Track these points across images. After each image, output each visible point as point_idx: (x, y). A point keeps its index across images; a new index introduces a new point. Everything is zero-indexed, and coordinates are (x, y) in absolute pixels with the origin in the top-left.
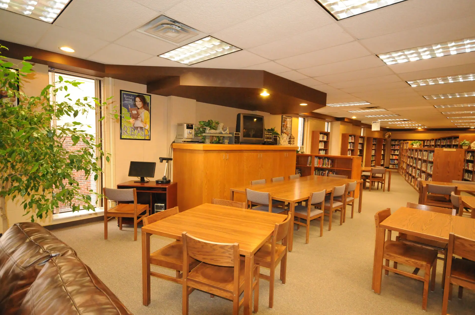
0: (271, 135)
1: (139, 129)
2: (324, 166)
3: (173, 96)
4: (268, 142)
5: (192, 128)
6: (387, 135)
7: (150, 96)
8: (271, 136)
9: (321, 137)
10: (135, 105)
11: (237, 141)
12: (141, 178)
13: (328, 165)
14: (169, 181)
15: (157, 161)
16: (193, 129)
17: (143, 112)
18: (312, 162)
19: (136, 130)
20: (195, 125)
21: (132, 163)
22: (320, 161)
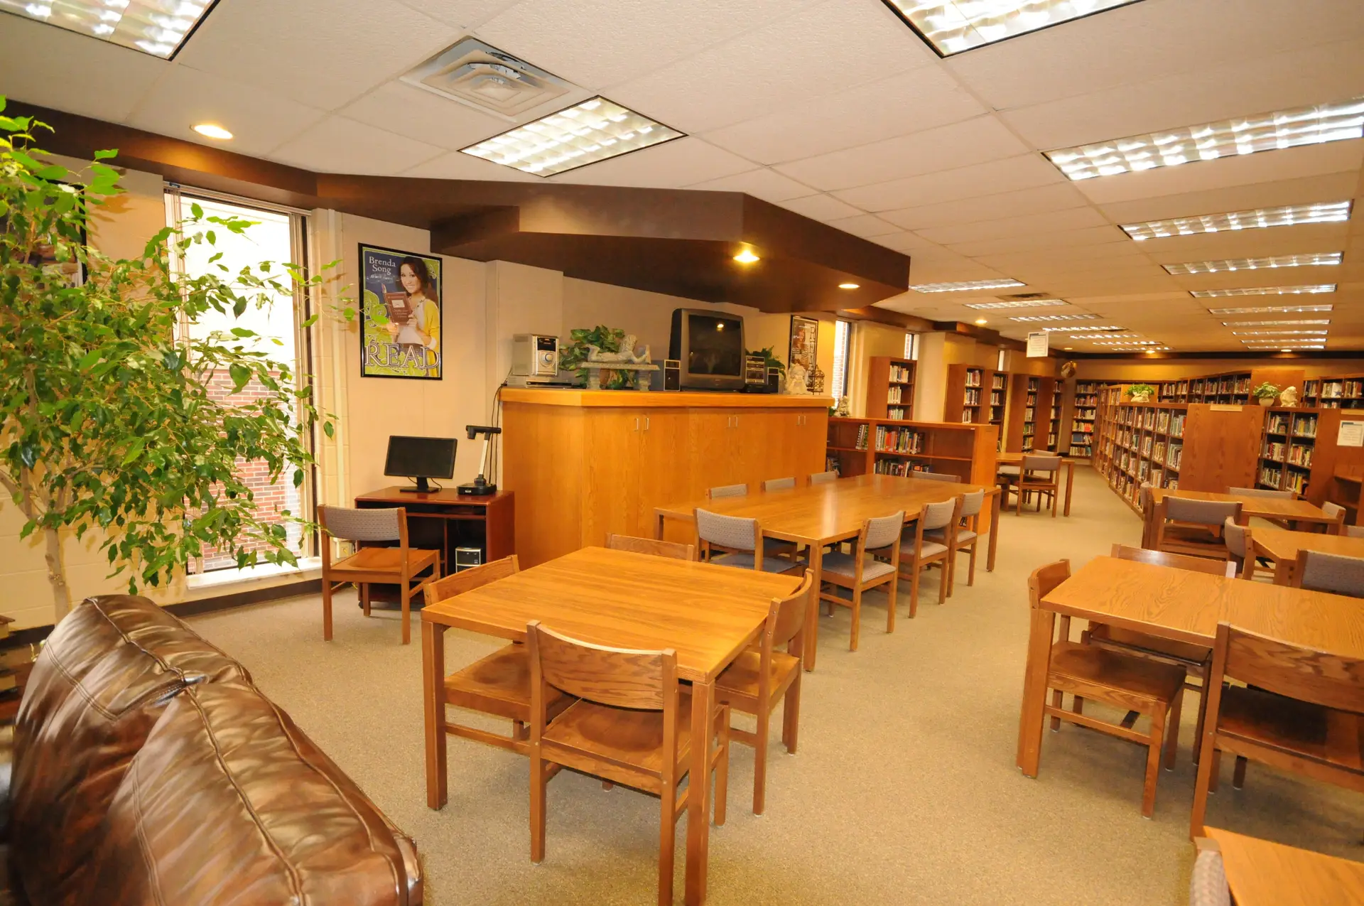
0: (761, 366)
1: (411, 350)
2: (901, 451)
3: (500, 261)
4: (754, 385)
5: (552, 348)
6: (1066, 368)
7: (440, 259)
8: (762, 370)
9: (893, 374)
10: (400, 286)
11: (673, 383)
12: (418, 479)
13: (911, 448)
14: (493, 488)
15: (461, 436)
16: (554, 350)
17: (421, 305)
18: (869, 439)
19: (402, 353)
20: (561, 340)
21: (395, 442)
22: (889, 438)
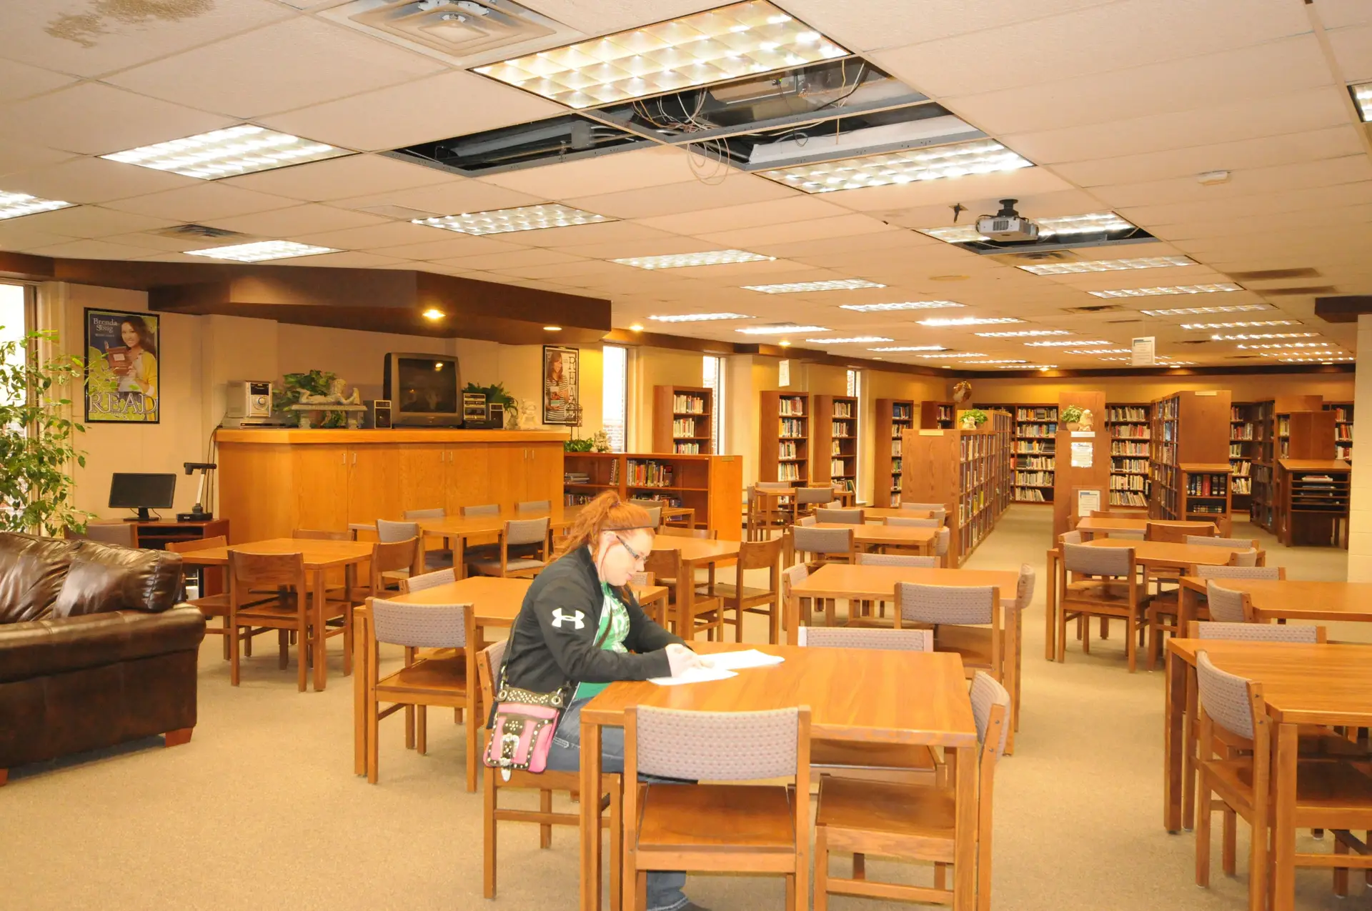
0: (482, 403)
1: (130, 397)
2: (650, 485)
3: (214, 315)
4: (473, 421)
5: (265, 392)
6: (959, 389)
7: (158, 316)
8: (484, 406)
9: (680, 405)
10: (120, 341)
11: (383, 420)
12: (140, 510)
13: (659, 481)
14: (209, 516)
15: (180, 472)
16: (268, 394)
17: (140, 357)
18: (621, 474)
19: (122, 400)
21: (118, 478)
22: (639, 472)
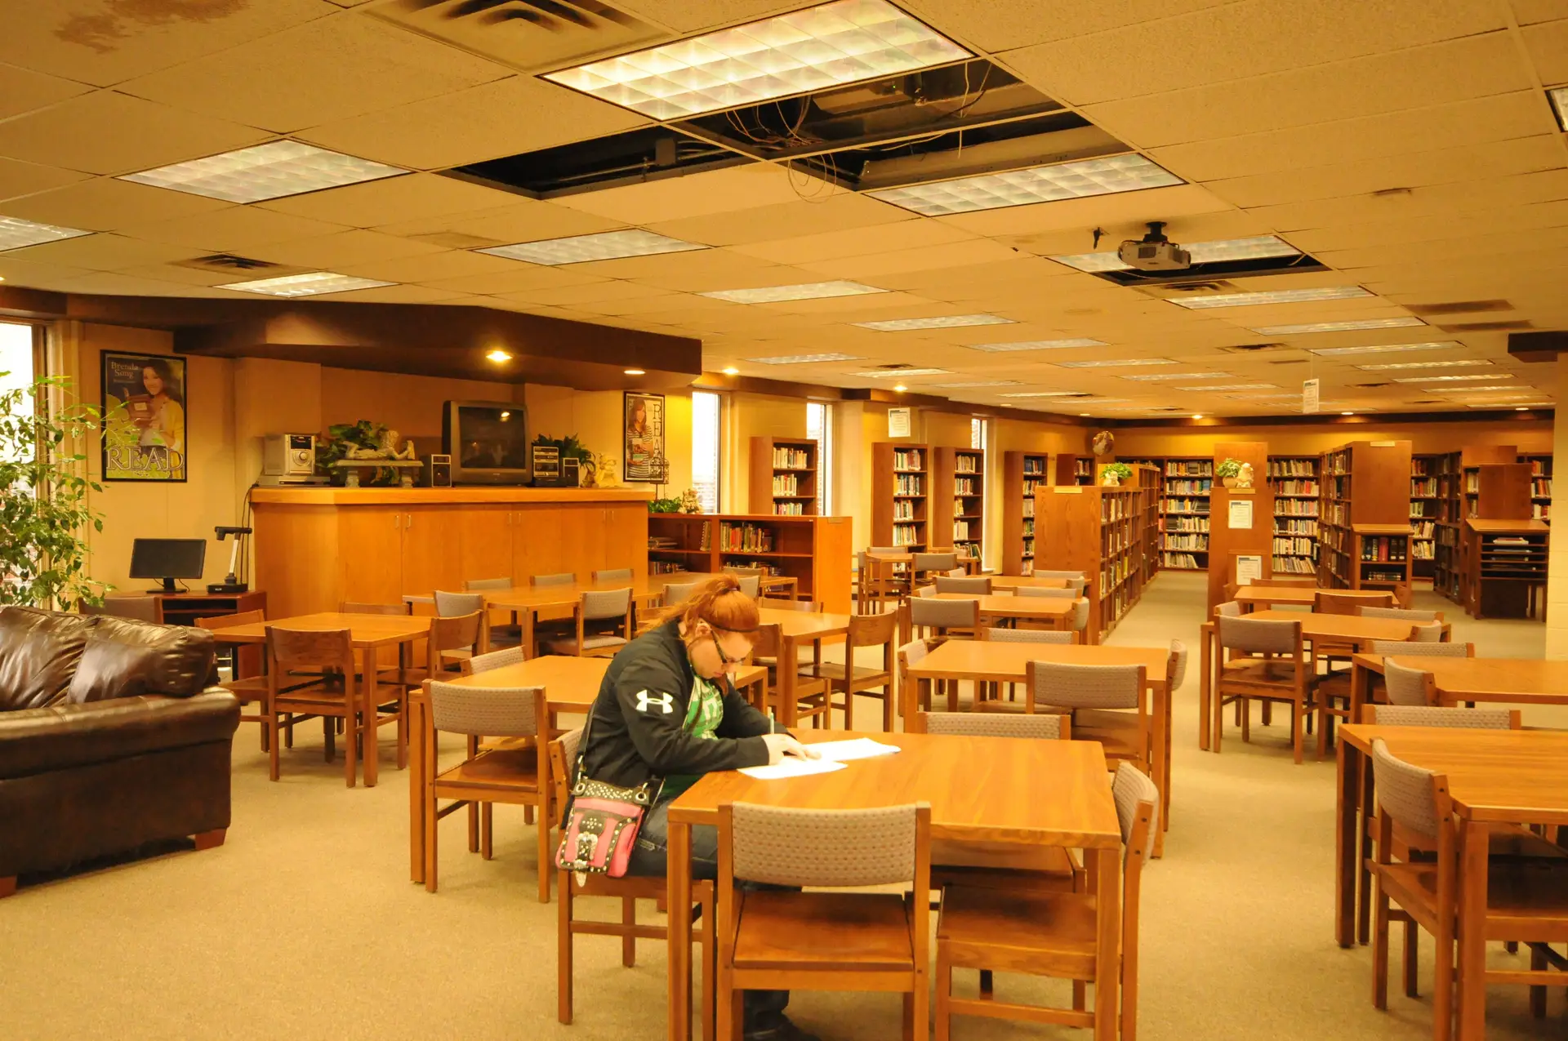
0: (555, 458)
1: (153, 452)
2: (746, 549)
3: (247, 359)
4: (544, 478)
5: (307, 445)
6: (1101, 440)
7: (184, 359)
8: (556, 461)
9: (781, 459)
10: (142, 388)
11: (442, 477)
12: (165, 581)
14: (244, 588)
15: (211, 537)
16: (310, 448)
17: (164, 406)
19: (144, 455)
20: (318, 436)
21: (140, 544)
22: (734, 535)
